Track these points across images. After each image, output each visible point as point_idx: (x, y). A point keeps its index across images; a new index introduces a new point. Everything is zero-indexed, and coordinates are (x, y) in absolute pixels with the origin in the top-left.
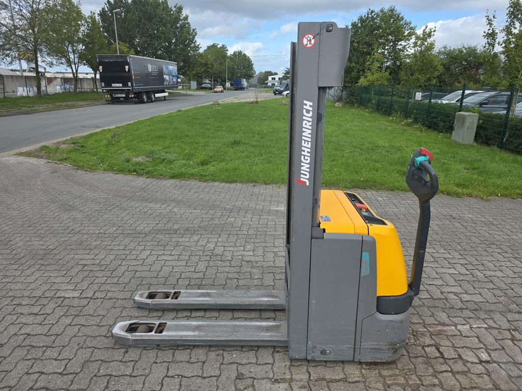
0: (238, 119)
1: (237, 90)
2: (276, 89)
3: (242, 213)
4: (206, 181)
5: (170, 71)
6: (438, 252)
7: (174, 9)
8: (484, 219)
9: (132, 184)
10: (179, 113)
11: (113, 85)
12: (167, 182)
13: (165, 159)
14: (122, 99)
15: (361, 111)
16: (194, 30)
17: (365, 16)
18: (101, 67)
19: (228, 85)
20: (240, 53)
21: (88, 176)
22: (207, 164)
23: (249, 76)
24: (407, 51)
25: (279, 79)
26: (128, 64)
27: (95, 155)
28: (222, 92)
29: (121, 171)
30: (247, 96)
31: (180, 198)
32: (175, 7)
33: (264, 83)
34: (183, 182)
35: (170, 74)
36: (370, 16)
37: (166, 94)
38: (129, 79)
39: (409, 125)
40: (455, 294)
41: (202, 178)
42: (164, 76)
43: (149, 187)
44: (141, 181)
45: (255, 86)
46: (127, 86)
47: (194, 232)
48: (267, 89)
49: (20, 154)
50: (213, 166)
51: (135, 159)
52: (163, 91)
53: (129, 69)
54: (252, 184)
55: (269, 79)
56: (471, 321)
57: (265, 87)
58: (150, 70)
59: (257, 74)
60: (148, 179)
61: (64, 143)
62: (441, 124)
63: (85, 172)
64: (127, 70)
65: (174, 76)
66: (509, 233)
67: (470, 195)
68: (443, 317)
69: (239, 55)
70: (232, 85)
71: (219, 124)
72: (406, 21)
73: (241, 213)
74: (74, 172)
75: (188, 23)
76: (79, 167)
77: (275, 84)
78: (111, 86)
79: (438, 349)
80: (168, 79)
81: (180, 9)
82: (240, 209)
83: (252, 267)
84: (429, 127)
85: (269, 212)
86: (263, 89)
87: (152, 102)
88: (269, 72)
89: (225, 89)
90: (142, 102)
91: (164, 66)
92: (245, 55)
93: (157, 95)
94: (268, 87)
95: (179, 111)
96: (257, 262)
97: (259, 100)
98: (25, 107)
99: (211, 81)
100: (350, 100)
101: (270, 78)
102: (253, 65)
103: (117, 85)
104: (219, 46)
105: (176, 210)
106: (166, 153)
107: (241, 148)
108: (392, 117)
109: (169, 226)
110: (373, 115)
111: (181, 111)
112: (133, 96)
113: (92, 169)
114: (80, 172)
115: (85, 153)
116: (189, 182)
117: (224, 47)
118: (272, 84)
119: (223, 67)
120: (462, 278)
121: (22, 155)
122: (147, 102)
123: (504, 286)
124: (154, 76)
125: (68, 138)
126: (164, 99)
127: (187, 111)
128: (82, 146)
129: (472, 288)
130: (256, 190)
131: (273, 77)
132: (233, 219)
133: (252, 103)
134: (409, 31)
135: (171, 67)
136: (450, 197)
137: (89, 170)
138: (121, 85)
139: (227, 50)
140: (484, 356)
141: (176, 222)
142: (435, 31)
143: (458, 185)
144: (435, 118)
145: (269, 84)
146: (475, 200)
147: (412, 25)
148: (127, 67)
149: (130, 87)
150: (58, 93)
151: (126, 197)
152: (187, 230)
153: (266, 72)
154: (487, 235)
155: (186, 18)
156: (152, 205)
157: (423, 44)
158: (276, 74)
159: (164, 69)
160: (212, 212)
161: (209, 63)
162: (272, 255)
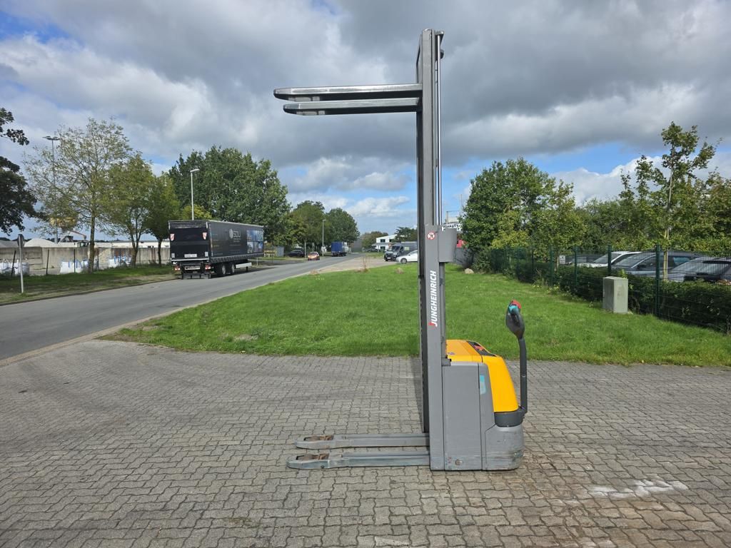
0: (347, 291)
1: (337, 256)
2: (387, 254)
3: (371, 382)
4: (324, 356)
5: (256, 236)
6: (566, 407)
7: (259, 165)
8: (619, 382)
9: (246, 361)
10: (271, 287)
11: (186, 256)
12: (282, 358)
13: (273, 336)
14: (196, 272)
15: (497, 278)
16: (284, 187)
17: (490, 169)
18: (172, 236)
19: (324, 249)
20: (339, 211)
21: (193, 357)
22: (322, 339)
23: (351, 239)
25: (390, 240)
26: (206, 231)
27: (190, 336)
28: (317, 259)
29: (227, 350)
30: (351, 264)
31: (302, 371)
32: (261, 162)
33: (370, 247)
34: (300, 358)
35: (255, 240)
36: (497, 169)
37: (249, 265)
38: (207, 248)
39: (554, 293)
40: (575, 434)
41: (320, 352)
42: (248, 243)
43: (265, 363)
44: (254, 359)
45: (360, 250)
46: (204, 256)
47: (327, 398)
48: (374, 254)
49: (101, 338)
50: (330, 340)
51: (237, 339)
52: (246, 261)
53: (208, 237)
54: (376, 357)
55: (377, 242)
56: (584, 450)
57: (372, 251)
58: (232, 236)
59: (361, 235)
60: (261, 357)
61: (146, 324)
62: (592, 291)
63: (186, 353)
64: (205, 238)
65: (259, 242)
66: (642, 393)
67: (611, 363)
68: (561, 447)
69: (339, 214)
70: (329, 249)
71: (325, 298)
72: (541, 172)
73: (369, 382)
74: (174, 353)
75: (277, 180)
76: (177, 349)
77: (384, 248)
78: (183, 257)
79: (552, 465)
80: (252, 246)
81: (267, 165)
82: (368, 379)
83: (390, 421)
84: (579, 296)
85: (399, 380)
86: (371, 254)
87: (232, 274)
88: (376, 232)
89: (321, 255)
90: (220, 275)
91: (248, 231)
92: (345, 214)
93: (238, 266)
94: (376, 251)
95: (270, 284)
96: (393, 418)
97: (367, 268)
98: (76, 286)
99: (303, 246)
100: (484, 265)
101: (378, 240)
102: (356, 224)
103: (191, 256)
104: (312, 204)
105: (302, 381)
106: (273, 329)
107: (359, 321)
108: (535, 284)
109: (300, 394)
110: (513, 282)
111: (273, 284)
112: (209, 268)
113: (192, 350)
114: (180, 353)
115: (176, 334)
116: (307, 358)
117: (319, 205)
118: (381, 247)
119: (318, 229)
120: (584, 424)
121: (105, 339)
122: (226, 275)
123: (621, 429)
124: (237, 243)
125: (148, 319)
126: (247, 270)
127: (281, 284)
128: (171, 327)
129: (591, 430)
130: (382, 362)
131: (383, 238)
132: (363, 387)
133: (359, 271)
134: (547, 184)
135: (256, 232)
136: (589, 365)
137: (189, 350)
138: (195, 255)
139: (323, 208)
140: (589, 468)
141: (306, 390)
142: (572, 187)
143: (599, 353)
145: (377, 248)
146: (616, 367)
147: (549, 177)
148: (205, 235)
149: (207, 257)
150: (112, 268)
151: (244, 373)
152: (319, 396)
153: (372, 233)
154: (619, 394)
155: (274, 175)
156: (275, 378)
158: (386, 235)
159: (248, 235)
160: (341, 382)
161: (300, 225)
162: (407, 412)
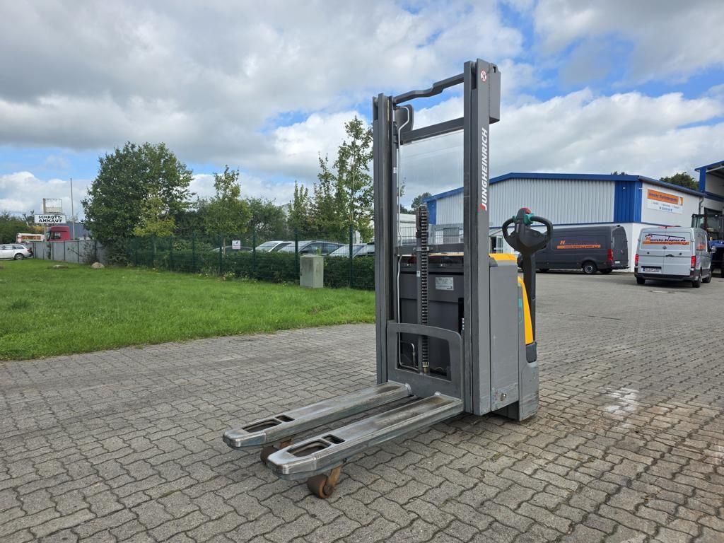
17: (124, 150)
24: (186, 198)
36: (131, 151)
39: (229, 279)
62: (277, 273)
72: (179, 163)
84: (259, 279)
100: (118, 258)
134: (185, 175)
142: (238, 174)
144: (265, 267)
147: (187, 169)
157: (227, 187)
